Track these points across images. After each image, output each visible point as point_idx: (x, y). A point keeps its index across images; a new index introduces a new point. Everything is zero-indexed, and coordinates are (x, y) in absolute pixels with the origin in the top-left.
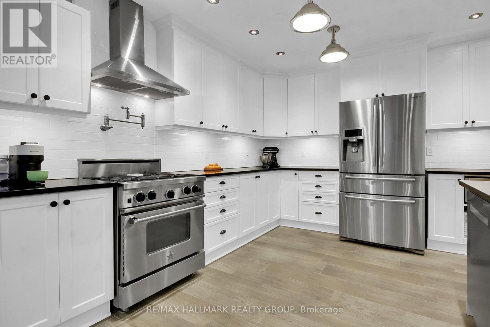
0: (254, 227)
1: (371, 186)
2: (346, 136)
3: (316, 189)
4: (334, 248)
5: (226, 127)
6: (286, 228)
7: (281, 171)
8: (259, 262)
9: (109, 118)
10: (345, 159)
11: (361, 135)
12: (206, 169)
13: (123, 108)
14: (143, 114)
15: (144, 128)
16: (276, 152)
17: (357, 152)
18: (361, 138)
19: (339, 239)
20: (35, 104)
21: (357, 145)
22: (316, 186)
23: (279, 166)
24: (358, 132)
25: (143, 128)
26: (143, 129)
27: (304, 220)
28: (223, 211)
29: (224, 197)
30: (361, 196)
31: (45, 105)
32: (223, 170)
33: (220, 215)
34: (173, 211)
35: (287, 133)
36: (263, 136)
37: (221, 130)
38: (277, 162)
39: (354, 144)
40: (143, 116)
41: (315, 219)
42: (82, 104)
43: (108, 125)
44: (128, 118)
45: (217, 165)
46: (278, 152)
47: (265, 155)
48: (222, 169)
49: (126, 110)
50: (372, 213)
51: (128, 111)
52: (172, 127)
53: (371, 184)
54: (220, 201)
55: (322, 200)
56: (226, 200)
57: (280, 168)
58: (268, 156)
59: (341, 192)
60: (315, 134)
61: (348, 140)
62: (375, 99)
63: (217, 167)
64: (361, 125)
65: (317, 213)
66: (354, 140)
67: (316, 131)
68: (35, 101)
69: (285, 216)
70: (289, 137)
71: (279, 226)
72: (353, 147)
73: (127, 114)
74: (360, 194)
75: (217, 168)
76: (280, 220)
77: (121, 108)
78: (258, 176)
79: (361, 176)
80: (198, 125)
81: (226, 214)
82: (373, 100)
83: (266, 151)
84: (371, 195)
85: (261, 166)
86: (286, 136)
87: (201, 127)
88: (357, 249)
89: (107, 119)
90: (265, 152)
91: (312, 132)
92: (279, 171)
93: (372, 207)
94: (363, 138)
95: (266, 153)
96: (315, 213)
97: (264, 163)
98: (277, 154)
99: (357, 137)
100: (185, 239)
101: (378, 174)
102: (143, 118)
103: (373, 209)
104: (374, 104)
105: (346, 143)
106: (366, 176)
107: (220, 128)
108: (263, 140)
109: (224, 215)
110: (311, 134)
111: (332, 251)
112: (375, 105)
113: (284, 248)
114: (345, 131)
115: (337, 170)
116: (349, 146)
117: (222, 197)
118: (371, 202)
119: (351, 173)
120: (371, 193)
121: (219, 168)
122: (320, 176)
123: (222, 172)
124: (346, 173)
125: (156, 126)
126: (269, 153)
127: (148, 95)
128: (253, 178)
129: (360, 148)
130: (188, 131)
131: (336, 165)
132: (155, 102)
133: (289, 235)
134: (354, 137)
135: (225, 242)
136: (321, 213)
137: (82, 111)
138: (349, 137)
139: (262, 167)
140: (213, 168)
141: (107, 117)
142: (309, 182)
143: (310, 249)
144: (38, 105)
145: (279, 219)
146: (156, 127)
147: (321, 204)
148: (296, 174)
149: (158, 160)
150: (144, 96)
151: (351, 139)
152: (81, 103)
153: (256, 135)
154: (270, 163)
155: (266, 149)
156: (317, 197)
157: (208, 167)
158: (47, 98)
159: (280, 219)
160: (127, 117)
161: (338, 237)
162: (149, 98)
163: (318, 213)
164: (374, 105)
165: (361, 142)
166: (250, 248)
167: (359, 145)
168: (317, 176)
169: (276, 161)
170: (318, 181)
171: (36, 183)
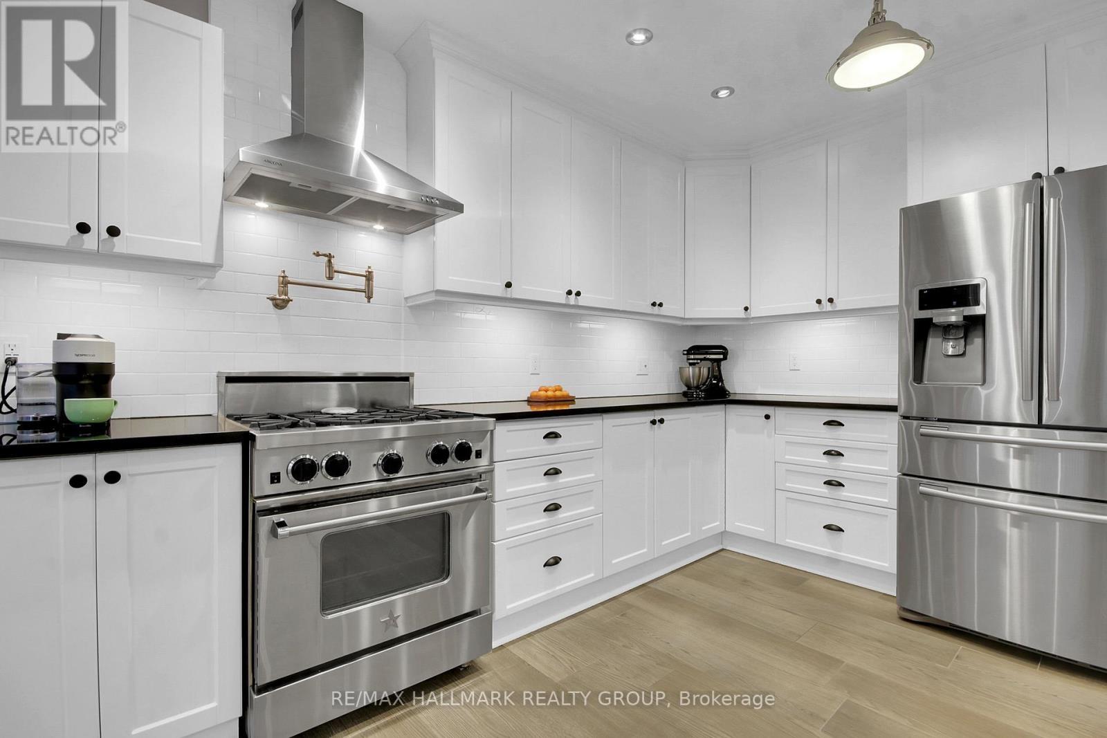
0: (645, 550)
1: (1014, 465)
2: (922, 308)
3: (825, 460)
4: (879, 645)
5: (578, 294)
6: (739, 558)
7: (727, 406)
8: (642, 656)
9: (289, 279)
10: (918, 377)
11: (977, 303)
12: (531, 400)
13: (317, 254)
14: (369, 267)
15: (371, 300)
16: (721, 357)
17: (963, 354)
18: (979, 310)
19: (898, 612)
20: (88, 248)
21: (962, 335)
22: (828, 453)
23: (729, 394)
24: (967, 295)
25: (369, 302)
26: (369, 304)
27: (791, 542)
28: (554, 508)
29: (557, 472)
30: (976, 494)
31: (113, 249)
32: (573, 400)
33: (545, 519)
34: (395, 506)
35: (746, 309)
36: (683, 316)
37: (564, 302)
38: (723, 383)
39: (953, 331)
40: (370, 273)
41: (823, 545)
42: (200, 244)
43: (286, 295)
44: (330, 278)
45: (561, 390)
46: (725, 358)
47: (691, 364)
48: (571, 400)
49: (326, 259)
50: (1016, 552)
51: (330, 261)
52: (432, 298)
53: (1014, 457)
54: (544, 483)
55: (844, 494)
56: (561, 479)
57: (730, 398)
58: (700, 368)
59: (904, 474)
60: (826, 308)
61: (931, 319)
62: (1028, 185)
63: (558, 393)
64: (979, 271)
65: (828, 527)
66: (953, 319)
67: (831, 300)
68: (90, 241)
69: (737, 525)
70: (753, 318)
71: (723, 550)
72: (946, 339)
73: (327, 269)
74: (977, 489)
75: (560, 397)
76: (724, 534)
77: (314, 256)
78: (657, 418)
79: (978, 432)
80: (499, 291)
81: (561, 515)
82: (1022, 189)
83: (694, 354)
84: (1012, 494)
85: (681, 392)
86: (744, 317)
87: (509, 296)
88: (957, 657)
89: (285, 282)
90: (692, 357)
91: (819, 302)
92: (722, 406)
93: (1015, 531)
94: (985, 312)
95: (695, 361)
96: (824, 527)
97: (689, 387)
98: (722, 362)
99: (961, 309)
100: (437, 579)
101: (1040, 425)
102: (369, 277)
103: (1021, 540)
104: (1026, 198)
105: (922, 330)
106: (997, 433)
107: (562, 299)
108: (683, 326)
109: (556, 517)
110: (816, 308)
111: (870, 651)
112: (1030, 203)
113: (724, 621)
114: (921, 292)
115: (893, 409)
116: (932, 337)
117: (552, 471)
118: (1012, 515)
119: (940, 420)
120: (1013, 487)
121: (563, 396)
122: (841, 424)
123: (571, 407)
124: (922, 419)
125: (405, 296)
126: (701, 360)
127: (381, 224)
128: (646, 423)
129: (972, 343)
130: (481, 307)
131: (890, 395)
132: (403, 240)
133: (745, 582)
134: (953, 310)
135: (557, 588)
136: (841, 530)
137: (201, 261)
138: (934, 311)
139: (685, 394)
140: (547, 397)
141: (283, 277)
142: (805, 440)
143: (800, 636)
144: (96, 249)
145: (722, 533)
146: (406, 299)
147: (842, 504)
148: (767, 417)
149: (407, 376)
150: (371, 227)
151: (939, 315)
152: (198, 244)
153: (662, 314)
154: (704, 384)
155: (695, 350)
156: (828, 483)
157: (535, 394)
158: (113, 231)
159: (725, 531)
160: (328, 276)
161: (893, 607)
162: (385, 229)
163: (833, 527)
164: (1028, 204)
165: (976, 325)
166: (629, 606)
167: (970, 335)
168: (829, 423)
169: (720, 378)
170: (832, 439)
171: (81, 426)
